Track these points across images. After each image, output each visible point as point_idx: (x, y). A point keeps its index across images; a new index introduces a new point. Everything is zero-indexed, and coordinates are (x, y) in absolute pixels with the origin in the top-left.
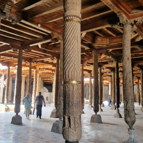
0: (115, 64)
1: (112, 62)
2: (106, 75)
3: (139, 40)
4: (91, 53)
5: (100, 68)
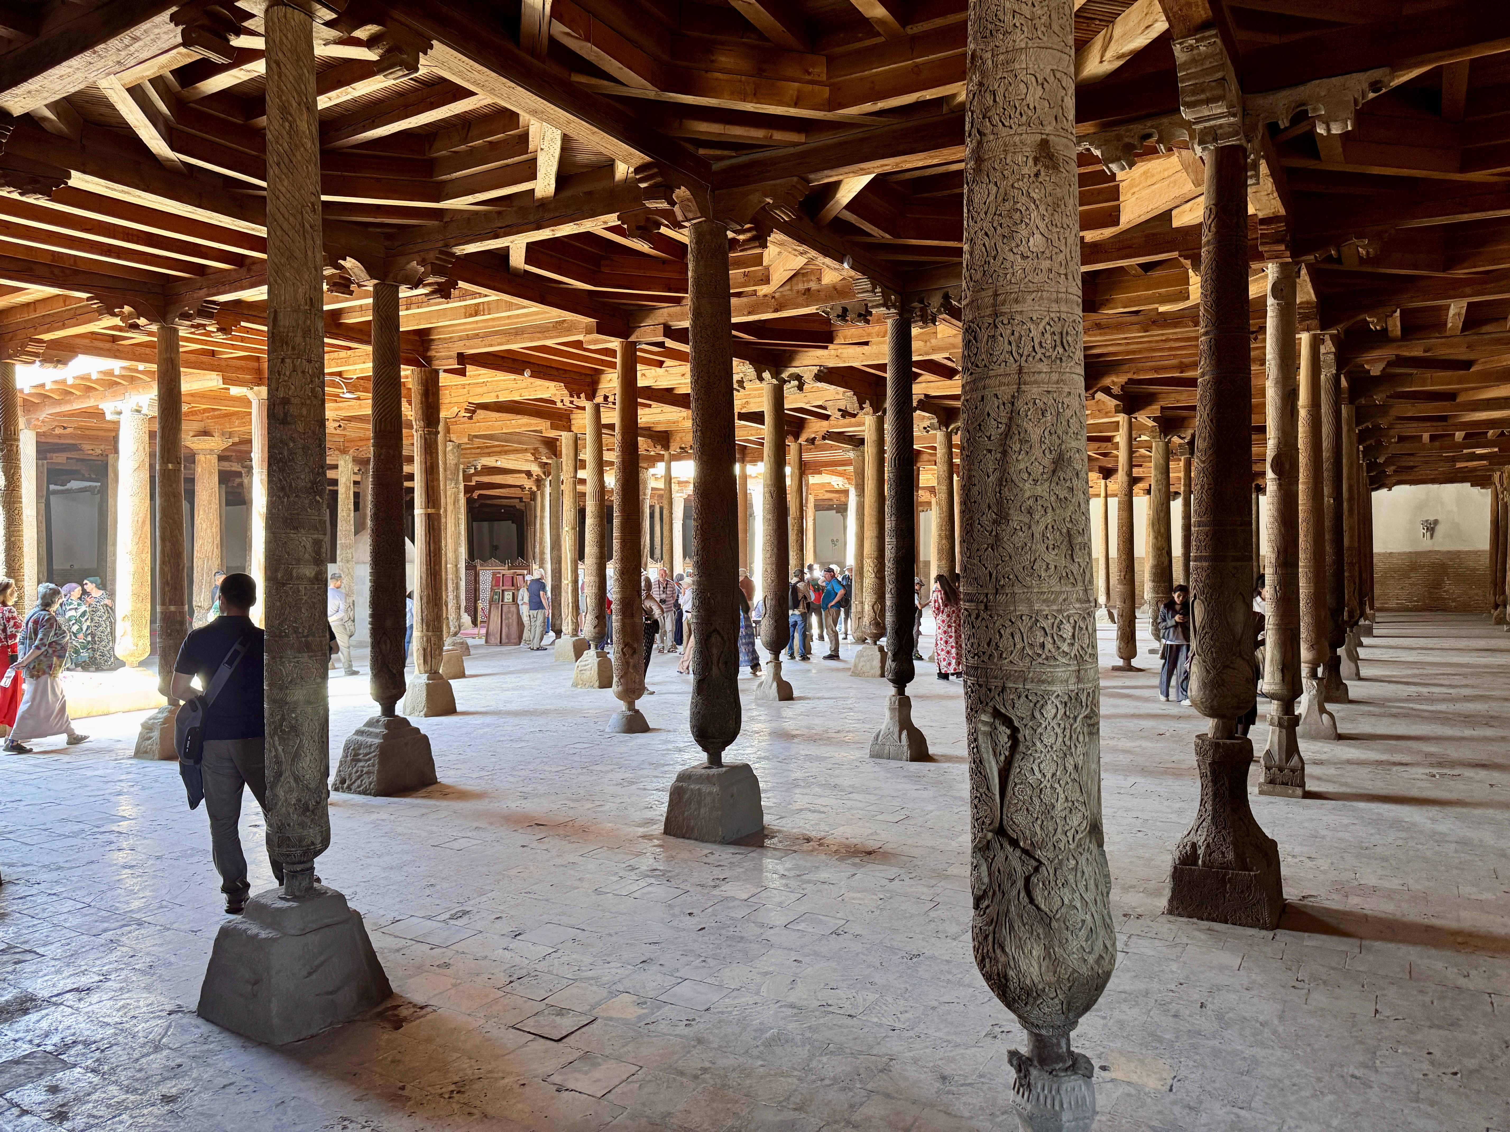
0: (888, 338)
1: (864, 316)
2: (829, 436)
3: (1109, 66)
4: (663, 205)
5: (776, 375)
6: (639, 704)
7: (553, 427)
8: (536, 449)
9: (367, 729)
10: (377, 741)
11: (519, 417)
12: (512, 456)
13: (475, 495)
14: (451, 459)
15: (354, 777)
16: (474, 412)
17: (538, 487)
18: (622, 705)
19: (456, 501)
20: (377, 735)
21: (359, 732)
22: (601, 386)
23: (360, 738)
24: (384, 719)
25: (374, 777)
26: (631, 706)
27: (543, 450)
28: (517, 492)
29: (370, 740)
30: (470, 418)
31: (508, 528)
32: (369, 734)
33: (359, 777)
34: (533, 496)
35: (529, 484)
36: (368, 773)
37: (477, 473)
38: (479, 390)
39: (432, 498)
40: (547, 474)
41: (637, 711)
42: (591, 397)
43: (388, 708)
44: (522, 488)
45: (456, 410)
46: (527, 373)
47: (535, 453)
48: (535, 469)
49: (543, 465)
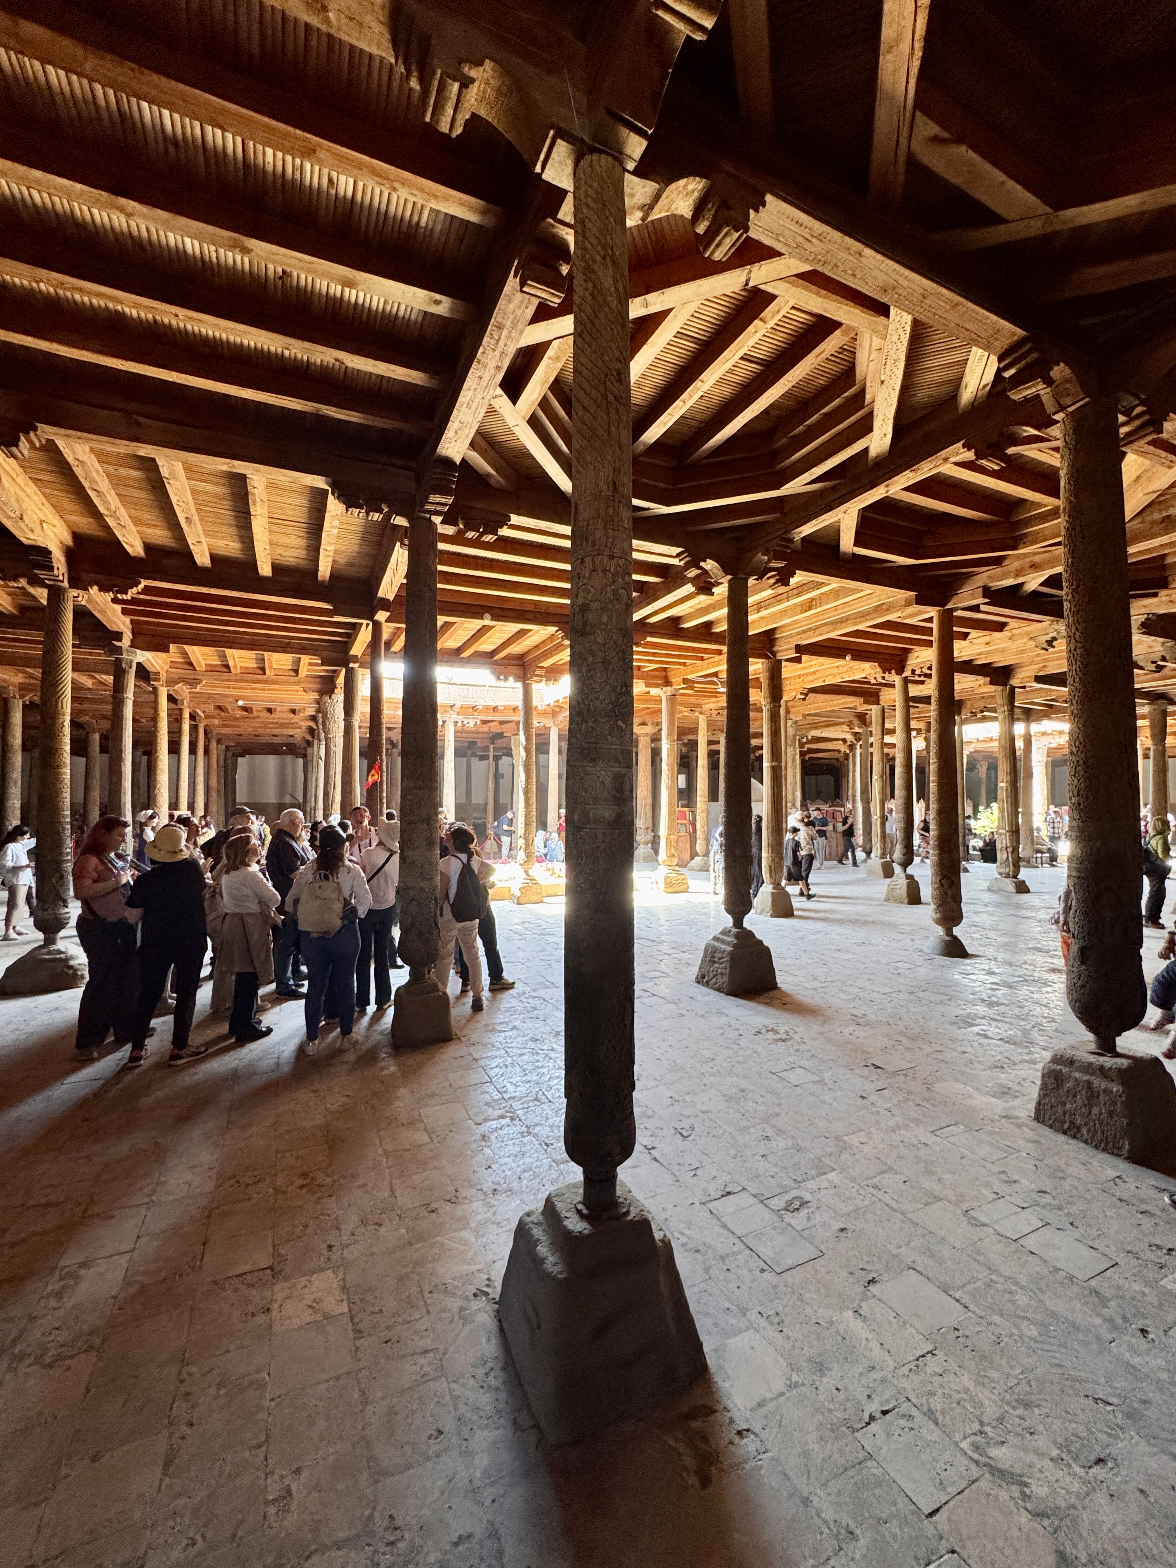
4: (1037, 388)
6: (956, 931)
7: (866, 702)
8: (851, 722)
9: (721, 936)
10: (729, 948)
11: (840, 697)
12: (831, 729)
13: (807, 758)
14: (791, 731)
15: (711, 975)
16: (807, 695)
17: (851, 750)
18: (940, 931)
19: (794, 761)
20: (728, 944)
21: (716, 939)
22: (909, 662)
23: (716, 944)
24: (735, 930)
25: (726, 979)
26: (949, 932)
27: (856, 722)
28: (836, 755)
29: (723, 946)
30: (804, 699)
31: (828, 779)
32: (723, 942)
33: (715, 976)
34: (846, 756)
35: (844, 748)
36: (721, 974)
37: (808, 742)
38: (811, 678)
39: (776, 754)
40: (858, 740)
41: (955, 938)
42: (900, 671)
43: (738, 923)
44: (839, 751)
45: (794, 694)
46: (848, 658)
47: (850, 725)
48: (849, 737)
49: (855, 734)
